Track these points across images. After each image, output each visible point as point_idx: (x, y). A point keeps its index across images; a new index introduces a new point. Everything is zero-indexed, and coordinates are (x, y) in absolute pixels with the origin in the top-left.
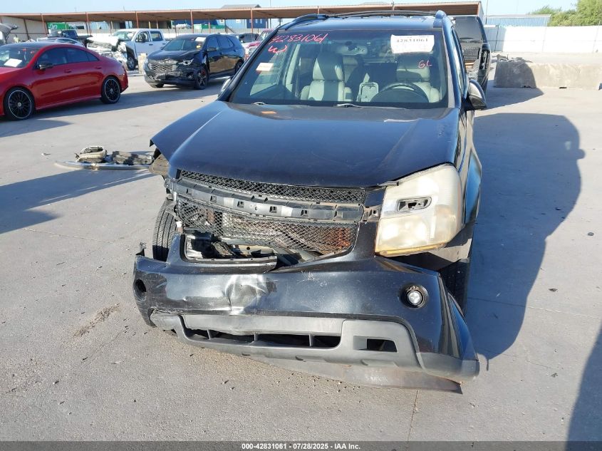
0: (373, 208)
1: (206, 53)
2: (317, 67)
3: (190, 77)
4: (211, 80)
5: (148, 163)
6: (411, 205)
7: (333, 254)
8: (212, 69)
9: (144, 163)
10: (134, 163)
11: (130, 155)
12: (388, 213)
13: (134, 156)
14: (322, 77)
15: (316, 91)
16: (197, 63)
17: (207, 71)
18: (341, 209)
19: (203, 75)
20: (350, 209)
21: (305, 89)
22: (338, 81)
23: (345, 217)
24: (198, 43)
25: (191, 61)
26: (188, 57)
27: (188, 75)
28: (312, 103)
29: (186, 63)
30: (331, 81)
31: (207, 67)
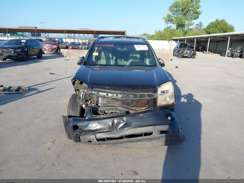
0: (155, 94)
1: (26, 46)
2: (103, 54)
3: (20, 56)
4: (29, 57)
5: (26, 91)
6: (164, 92)
7: (145, 108)
8: (29, 53)
9: (25, 91)
10: (20, 91)
11: (17, 88)
12: (159, 95)
13: (19, 88)
14: (104, 57)
15: (103, 61)
16: (23, 50)
17: (27, 54)
18: (147, 94)
19: (26, 55)
20: (150, 94)
21: (99, 61)
22: (110, 59)
23: (149, 97)
24: (22, 42)
25: (21, 50)
26: (19, 48)
27: (20, 55)
28: (102, 65)
29: (18, 50)
30: (108, 59)
31: (27, 52)
